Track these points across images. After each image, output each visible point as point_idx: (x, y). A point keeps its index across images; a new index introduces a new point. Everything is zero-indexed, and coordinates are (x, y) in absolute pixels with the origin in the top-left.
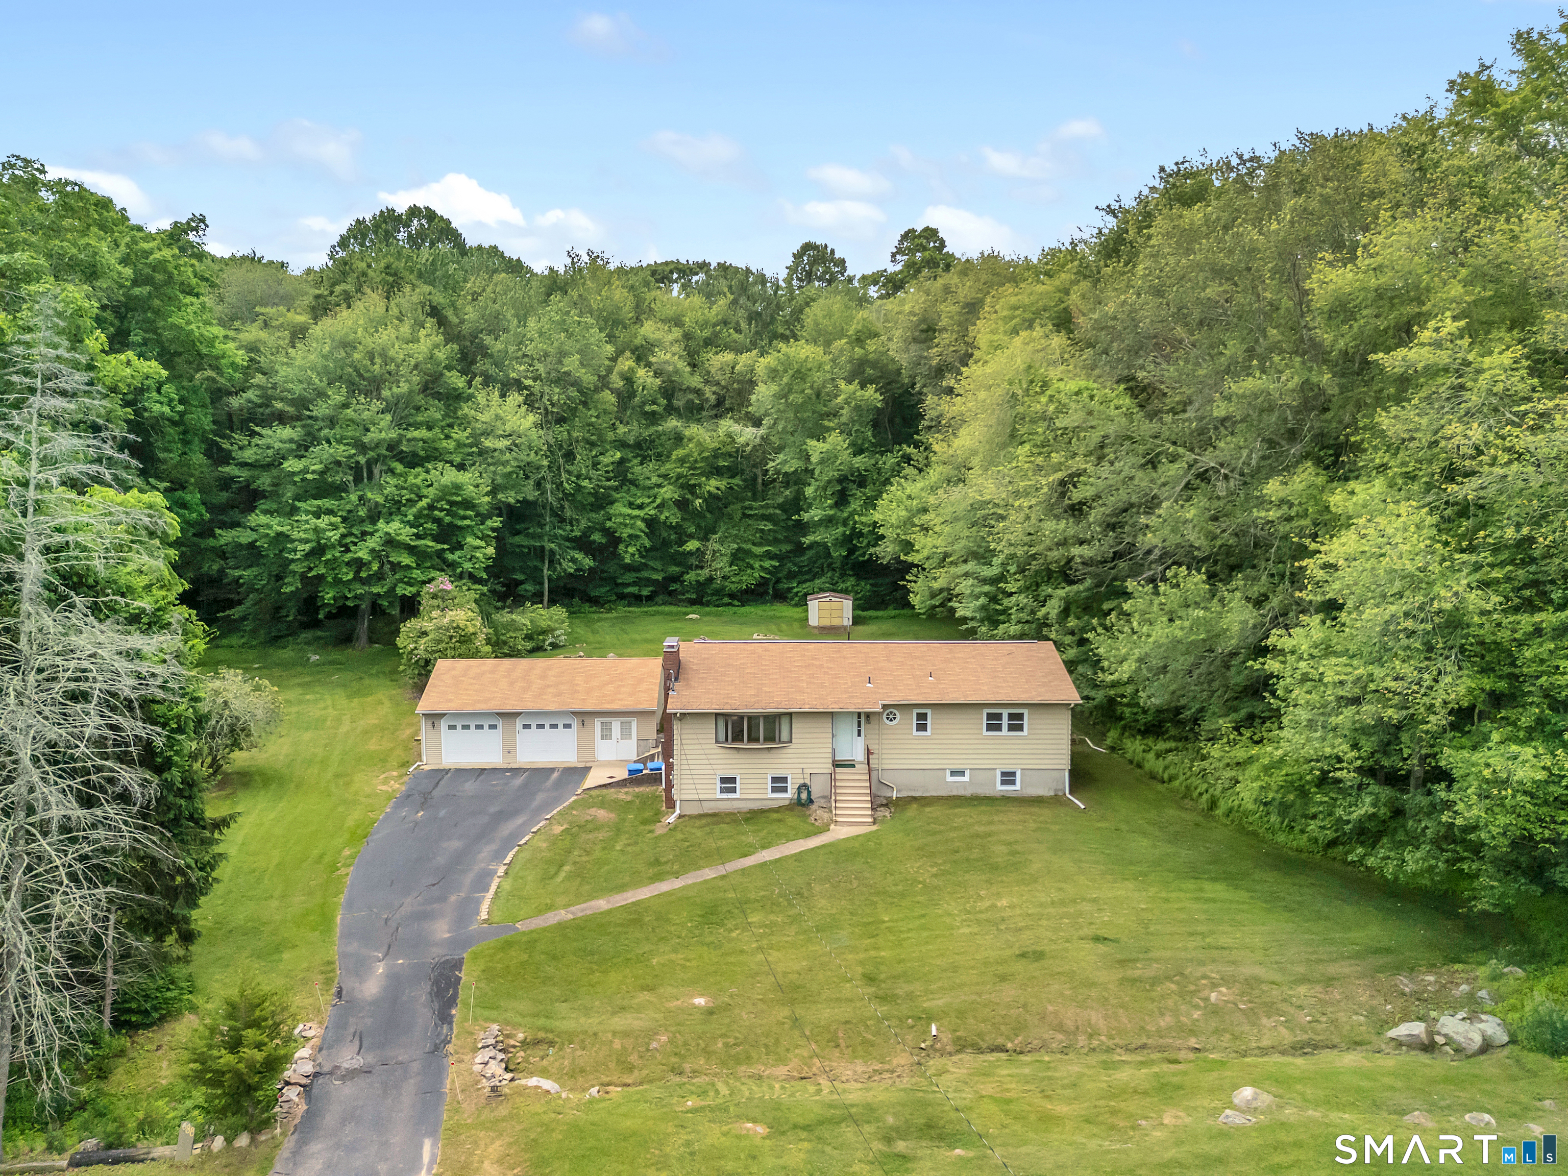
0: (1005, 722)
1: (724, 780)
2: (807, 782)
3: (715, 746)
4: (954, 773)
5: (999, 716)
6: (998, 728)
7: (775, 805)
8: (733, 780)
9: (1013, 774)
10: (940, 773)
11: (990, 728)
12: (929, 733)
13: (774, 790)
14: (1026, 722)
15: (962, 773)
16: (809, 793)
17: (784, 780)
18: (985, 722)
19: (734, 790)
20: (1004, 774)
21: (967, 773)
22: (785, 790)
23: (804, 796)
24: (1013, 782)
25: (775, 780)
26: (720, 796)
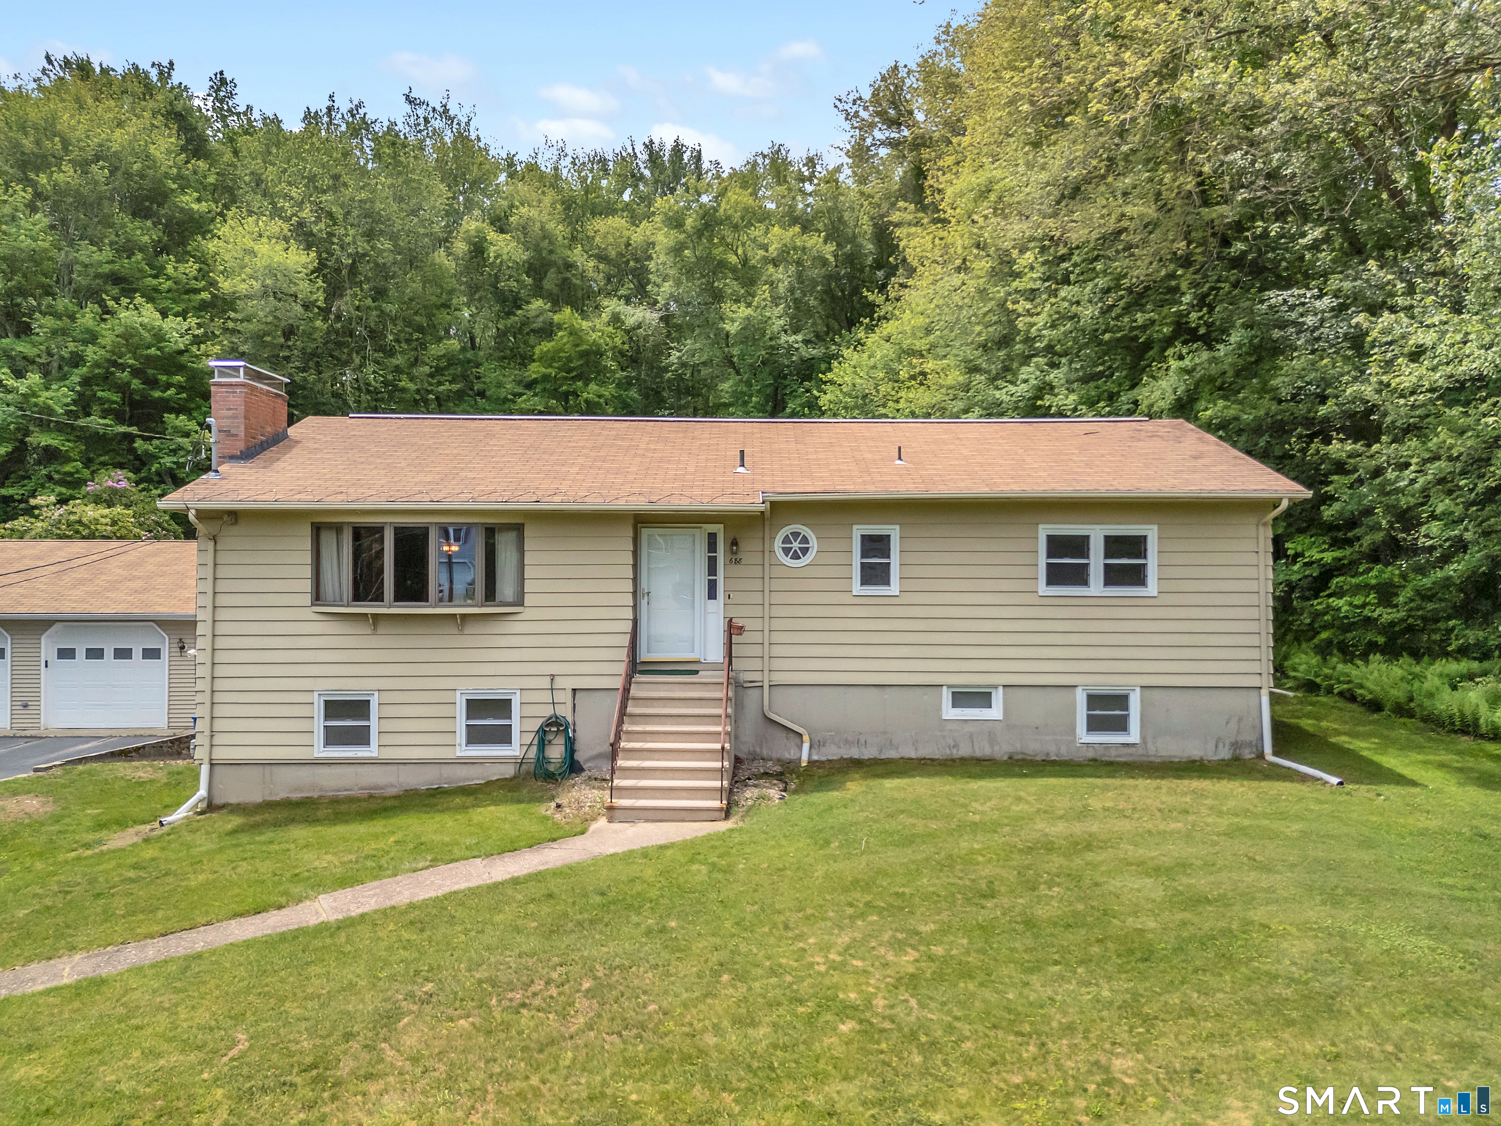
0: (1096, 561)
1: (334, 709)
2: (565, 711)
3: (309, 613)
4: (962, 698)
5: (1079, 546)
6: (1079, 576)
7: (475, 776)
8: (360, 708)
9: (1121, 701)
10: (927, 696)
11: (1056, 575)
12: (894, 588)
13: (475, 736)
14: (1152, 562)
15: (982, 698)
16: (571, 745)
17: (502, 707)
18: (1043, 560)
19: (361, 737)
20: (1094, 700)
21: (998, 697)
22: (503, 736)
23: (556, 752)
24: (1121, 725)
25: (475, 707)
26: (321, 751)
